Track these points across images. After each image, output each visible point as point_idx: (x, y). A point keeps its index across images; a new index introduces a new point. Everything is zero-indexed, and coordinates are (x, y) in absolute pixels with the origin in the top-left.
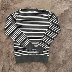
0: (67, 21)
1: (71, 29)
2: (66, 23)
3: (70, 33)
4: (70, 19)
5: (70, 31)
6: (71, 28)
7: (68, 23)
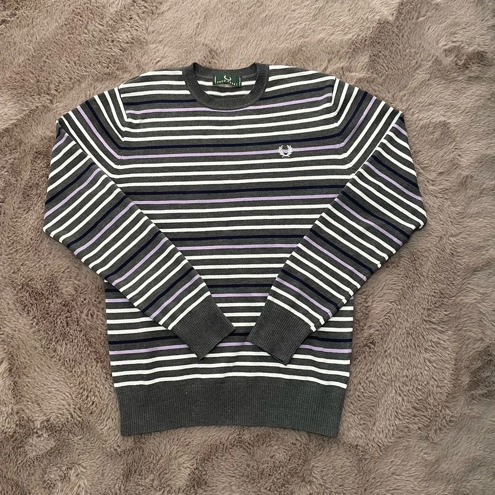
0: (421, 75)
1: (445, 124)
2: (413, 84)
3: (441, 153)
4: (437, 61)
5: (437, 135)
6: (442, 119)
7: (424, 84)
